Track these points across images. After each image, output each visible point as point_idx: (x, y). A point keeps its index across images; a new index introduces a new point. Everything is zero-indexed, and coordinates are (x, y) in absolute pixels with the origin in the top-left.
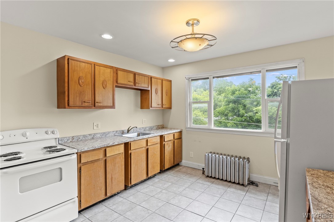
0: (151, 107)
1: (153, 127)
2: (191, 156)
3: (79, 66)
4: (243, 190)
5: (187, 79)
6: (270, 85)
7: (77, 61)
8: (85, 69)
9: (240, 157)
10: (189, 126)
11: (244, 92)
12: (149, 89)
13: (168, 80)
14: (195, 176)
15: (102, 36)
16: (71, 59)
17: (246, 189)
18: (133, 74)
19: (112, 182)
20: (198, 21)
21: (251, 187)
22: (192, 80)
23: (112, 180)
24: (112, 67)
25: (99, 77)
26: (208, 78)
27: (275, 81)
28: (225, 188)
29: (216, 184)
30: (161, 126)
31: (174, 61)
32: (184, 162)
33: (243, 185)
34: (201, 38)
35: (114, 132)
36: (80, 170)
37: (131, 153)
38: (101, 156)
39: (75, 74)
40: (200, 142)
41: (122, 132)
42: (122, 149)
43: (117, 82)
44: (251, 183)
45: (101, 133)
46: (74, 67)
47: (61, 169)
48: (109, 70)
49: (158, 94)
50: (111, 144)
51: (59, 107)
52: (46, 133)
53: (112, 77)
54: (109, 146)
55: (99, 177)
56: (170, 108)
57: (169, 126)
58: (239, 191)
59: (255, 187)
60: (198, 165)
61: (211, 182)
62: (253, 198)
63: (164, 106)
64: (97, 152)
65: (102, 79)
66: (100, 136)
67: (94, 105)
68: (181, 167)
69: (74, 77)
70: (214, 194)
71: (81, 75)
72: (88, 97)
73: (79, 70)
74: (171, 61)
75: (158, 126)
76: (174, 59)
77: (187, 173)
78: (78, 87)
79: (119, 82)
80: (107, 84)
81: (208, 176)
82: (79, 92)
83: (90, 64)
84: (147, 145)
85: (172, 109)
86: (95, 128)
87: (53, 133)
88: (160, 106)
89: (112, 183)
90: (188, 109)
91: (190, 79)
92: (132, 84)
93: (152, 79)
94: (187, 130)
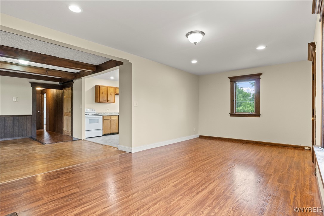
3: (103, 88)
7: (103, 86)
8: (105, 89)
15: (111, 78)
16: (101, 86)
24: (114, 87)
36: (103, 121)
38: (110, 118)
42: (117, 117)
43: (116, 93)
45: (110, 113)
46: (101, 88)
47: (98, 119)
48: (113, 89)
50: (113, 115)
51: (96, 102)
52: (92, 110)
53: (114, 91)
64: (108, 116)
65: (110, 92)
67: (107, 102)
69: (101, 92)
71: (103, 91)
72: (105, 99)
78: (102, 95)
80: (112, 94)
82: (103, 97)
83: (107, 87)
86: (107, 110)
87: (94, 110)
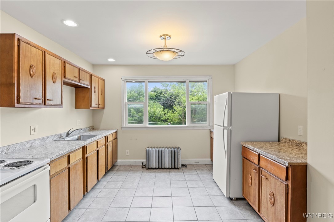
0: (91, 107)
1: (86, 129)
2: (127, 154)
3: (30, 51)
4: (180, 172)
5: (123, 80)
6: (152, 89)
7: (28, 44)
8: (36, 57)
9: (175, 148)
10: (125, 126)
11: (134, 94)
12: (89, 87)
13: (102, 79)
14: (137, 171)
15: (64, 22)
16: (23, 41)
17: (181, 170)
18: (77, 69)
19: (74, 192)
20: (169, 36)
21: (184, 168)
22: (127, 81)
23: (74, 191)
24: (60, 58)
25: (50, 68)
26: (144, 82)
27: (155, 87)
28: (168, 174)
29: (159, 173)
30: (92, 128)
31: (114, 60)
32: (120, 161)
33: (178, 168)
34: (176, 52)
35: (53, 137)
37: (87, 157)
38: (66, 164)
39: (26, 61)
40: (136, 139)
41: (59, 136)
43: (64, 76)
44: (183, 166)
45: (40, 139)
46: (25, 51)
47: (35, 186)
48: (57, 61)
49: (96, 93)
53: (61, 70)
54: (72, 151)
55: (65, 189)
56: (103, 108)
57: (101, 127)
58: (178, 173)
59: (185, 168)
60: (135, 161)
61: (154, 172)
62: (190, 175)
63: (100, 106)
66: (39, 143)
67: (45, 103)
68: (118, 167)
69: (25, 65)
70: (164, 179)
71: (32, 63)
73: (30, 56)
74: (111, 60)
75: (90, 127)
76: (114, 59)
77: (128, 170)
78: (29, 78)
79: (67, 76)
80: (57, 78)
81: (149, 168)
82: (30, 85)
83: (41, 51)
84: (97, 147)
85: (105, 109)
86: (32, 132)
88: (97, 106)
89: (74, 194)
90: (124, 109)
91: (126, 81)
92: (77, 80)
93: (92, 76)
94: (122, 129)
